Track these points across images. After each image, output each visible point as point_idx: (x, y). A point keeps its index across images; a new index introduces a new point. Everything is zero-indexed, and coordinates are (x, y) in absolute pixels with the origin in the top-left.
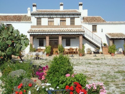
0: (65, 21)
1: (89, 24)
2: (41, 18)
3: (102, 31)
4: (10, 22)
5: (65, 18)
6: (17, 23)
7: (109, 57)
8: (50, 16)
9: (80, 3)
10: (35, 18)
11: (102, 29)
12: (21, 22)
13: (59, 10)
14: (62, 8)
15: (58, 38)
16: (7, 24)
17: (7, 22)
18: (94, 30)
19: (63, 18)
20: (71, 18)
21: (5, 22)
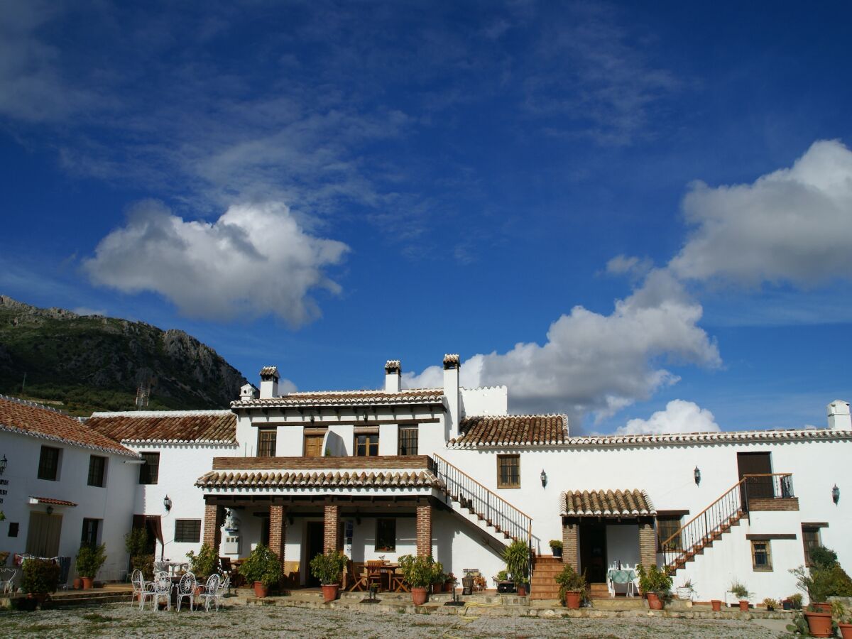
0: (377, 434)
1: (480, 450)
2: (274, 426)
3: (544, 483)
4: (154, 445)
5: (377, 423)
6: (181, 446)
7: (549, 613)
8: (312, 415)
9: (449, 357)
10: (253, 425)
11: (543, 474)
12: (197, 446)
13: (385, 392)
14: (391, 383)
15: (322, 515)
16: (143, 453)
17: (143, 445)
18: (509, 479)
19: (366, 423)
20: (401, 424)
21: (138, 445)
